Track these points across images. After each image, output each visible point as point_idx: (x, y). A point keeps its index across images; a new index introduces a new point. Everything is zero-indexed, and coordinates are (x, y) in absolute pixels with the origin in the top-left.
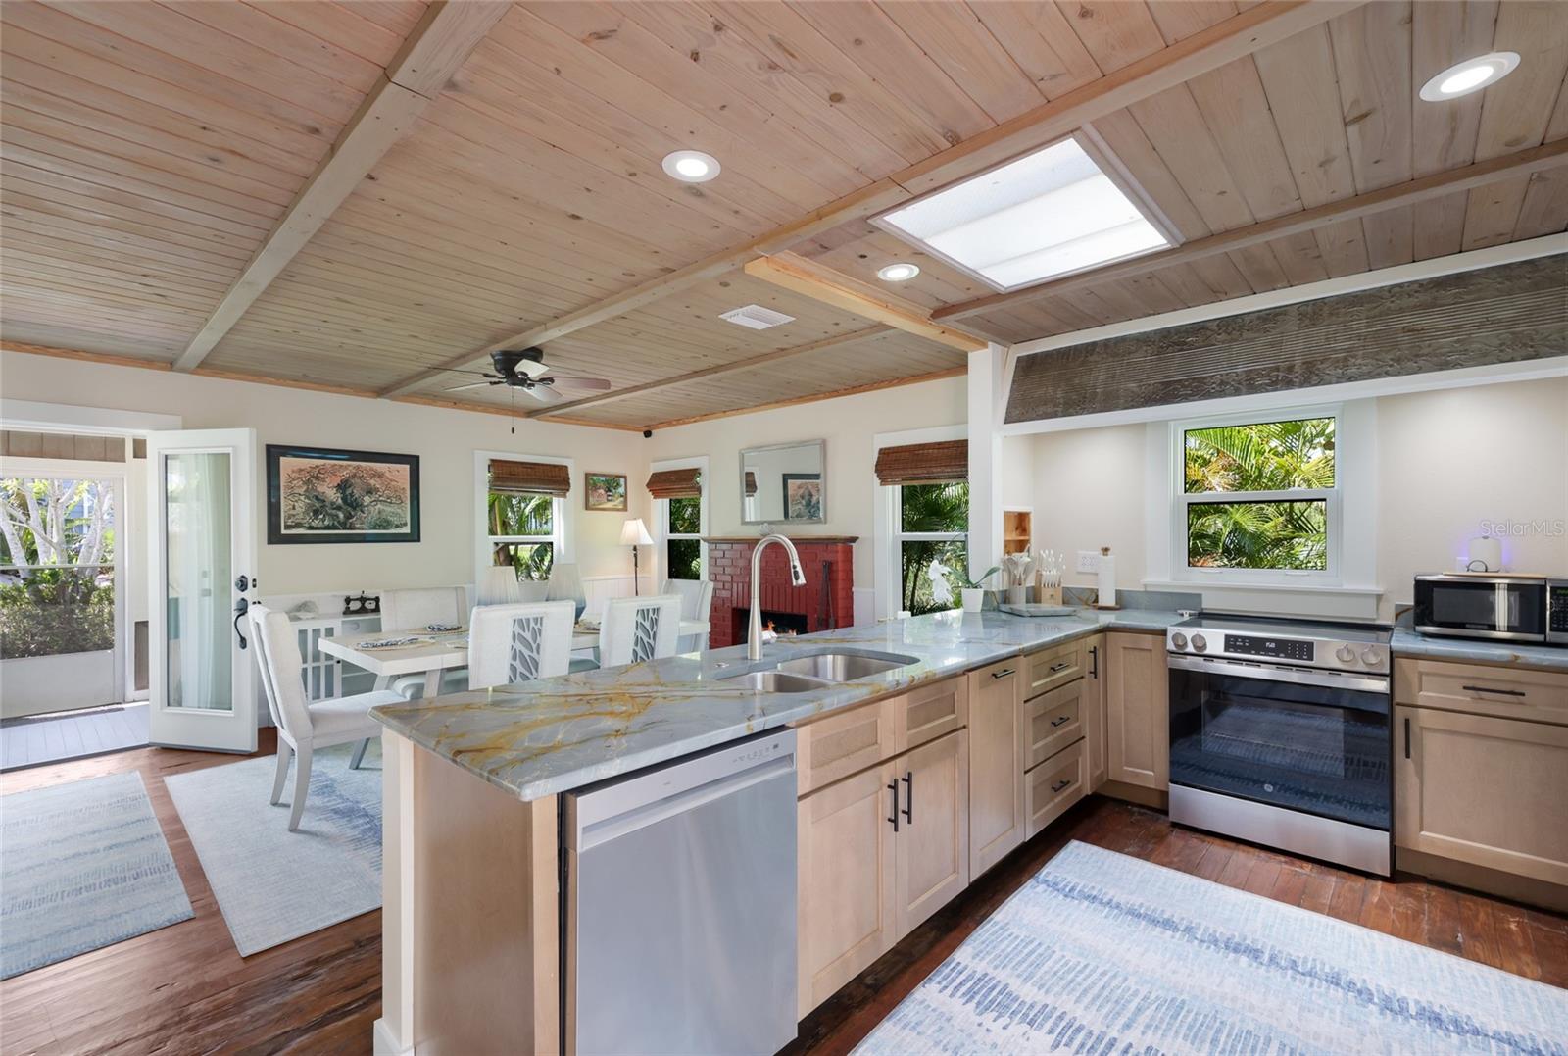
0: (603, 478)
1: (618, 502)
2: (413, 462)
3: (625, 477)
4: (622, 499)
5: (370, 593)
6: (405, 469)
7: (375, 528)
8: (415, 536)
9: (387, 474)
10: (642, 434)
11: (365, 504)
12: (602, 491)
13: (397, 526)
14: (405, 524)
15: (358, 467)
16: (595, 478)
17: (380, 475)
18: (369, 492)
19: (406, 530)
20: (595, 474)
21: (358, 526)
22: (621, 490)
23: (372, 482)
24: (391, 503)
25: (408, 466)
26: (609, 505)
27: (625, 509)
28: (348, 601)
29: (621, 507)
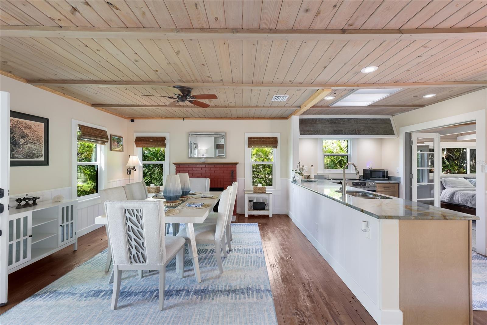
0: (116, 137)
1: (121, 148)
2: (46, 121)
3: (122, 137)
4: (122, 147)
5: (31, 195)
6: (42, 125)
7: (26, 158)
8: (46, 162)
9: (33, 127)
10: (130, 120)
11: (21, 143)
12: (116, 143)
13: (38, 157)
14: (42, 156)
15: (17, 121)
16: (114, 137)
17: (29, 128)
18: (23, 137)
19: (42, 159)
20: (114, 136)
21: (17, 156)
22: (122, 143)
23: (25, 131)
24: (35, 144)
25: (43, 124)
26: (118, 149)
27: (123, 151)
28: (19, 200)
29: (122, 150)
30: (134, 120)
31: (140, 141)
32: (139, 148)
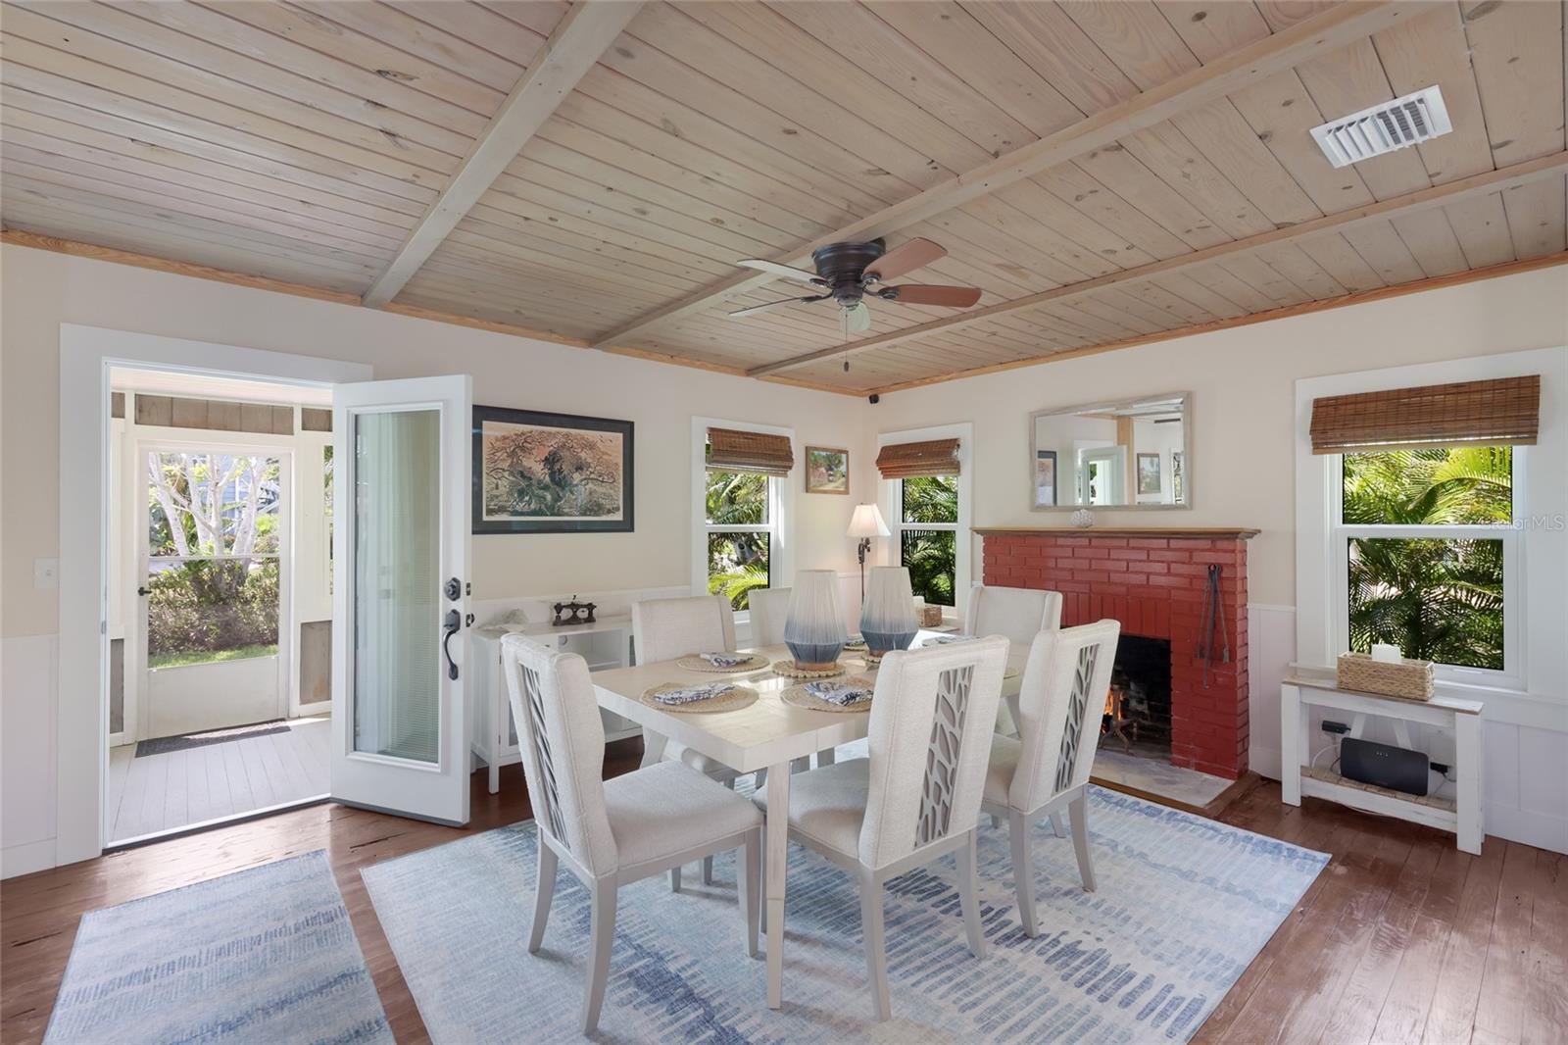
0: (824, 454)
1: (838, 484)
2: (627, 428)
3: (846, 452)
4: (843, 479)
5: (583, 598)
6: (618, 438)
7: (584, 514)
8: (627, 525)
9: (599, 444)
10: (868, 398)
11: (575, 483)
12: (823, 470)
13: (609, 512)
14: (618, 509)
15: (567, 435)
16: (816, 453)
17: (591, 446)
18: (579, 468)
19: (619, 516)
20: (816, 449)
21: (566, 510)
22: (843, 468)
23: (583, 455)
24: (602, 482)
25: (621, 435)
26: (830, 487)
27: (846, 492)
28: (559, 608)
29: (842, 489)
30: (881, 396)
31: (895, 459)
32: (890, 481)
